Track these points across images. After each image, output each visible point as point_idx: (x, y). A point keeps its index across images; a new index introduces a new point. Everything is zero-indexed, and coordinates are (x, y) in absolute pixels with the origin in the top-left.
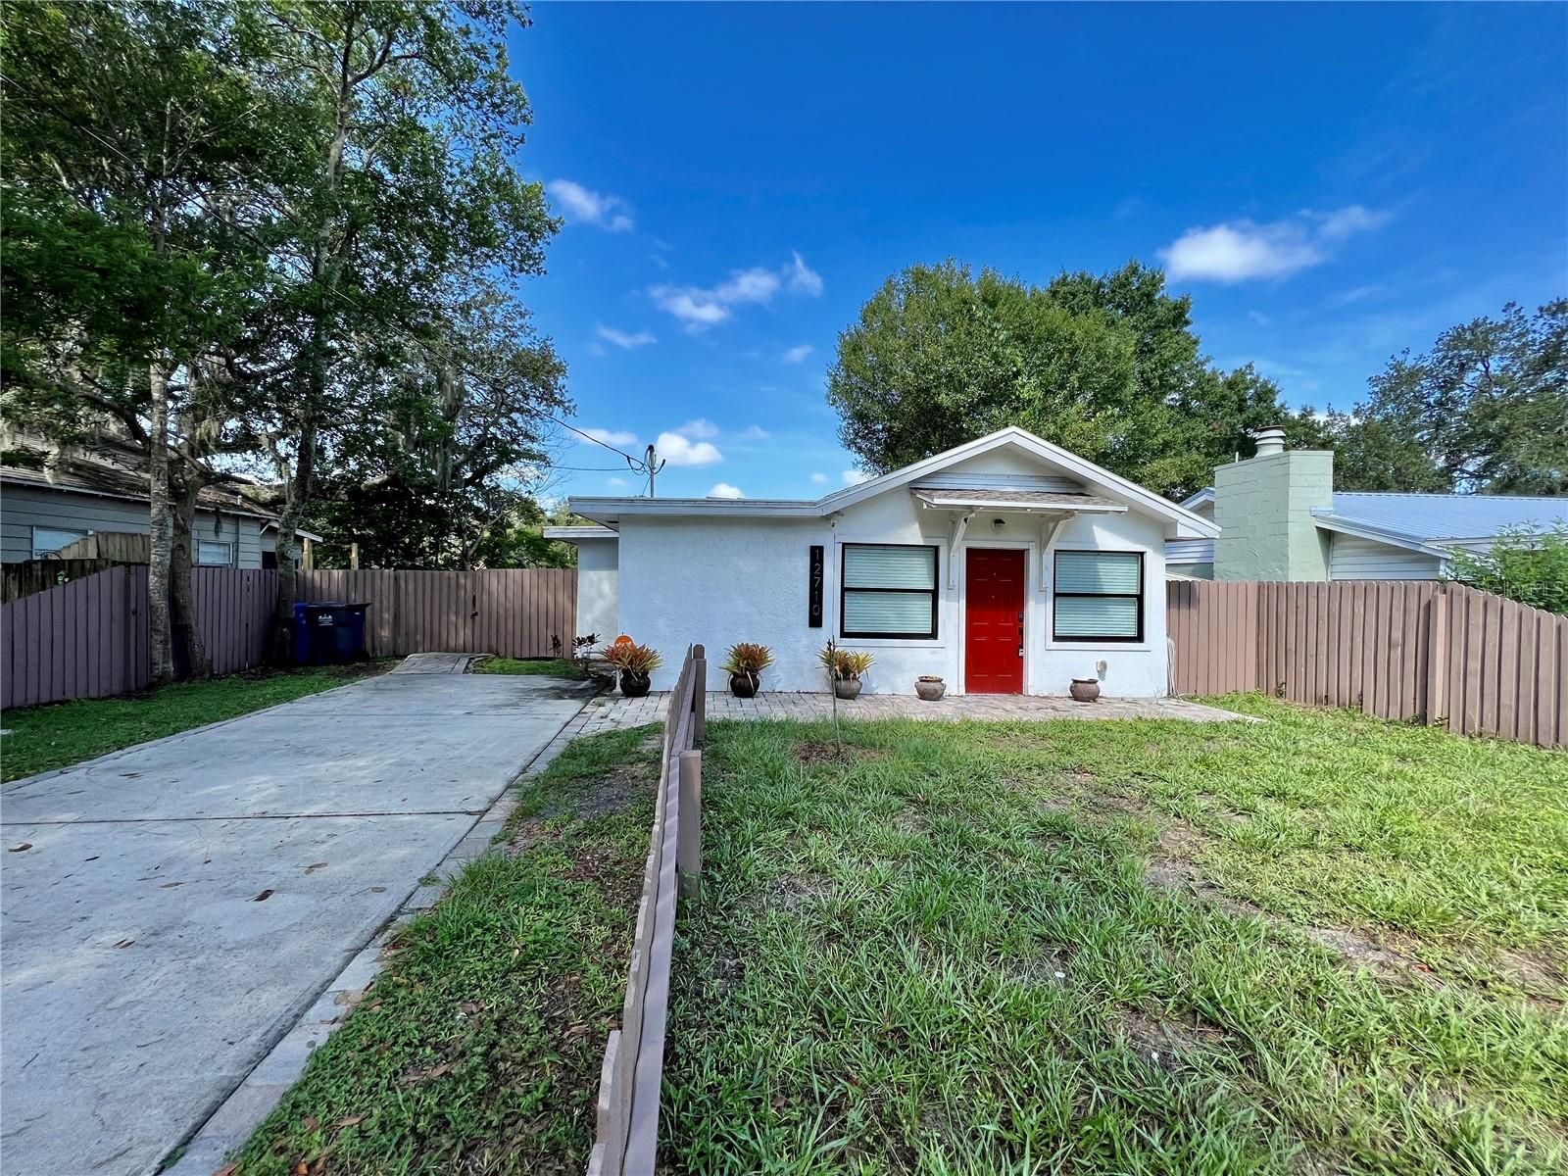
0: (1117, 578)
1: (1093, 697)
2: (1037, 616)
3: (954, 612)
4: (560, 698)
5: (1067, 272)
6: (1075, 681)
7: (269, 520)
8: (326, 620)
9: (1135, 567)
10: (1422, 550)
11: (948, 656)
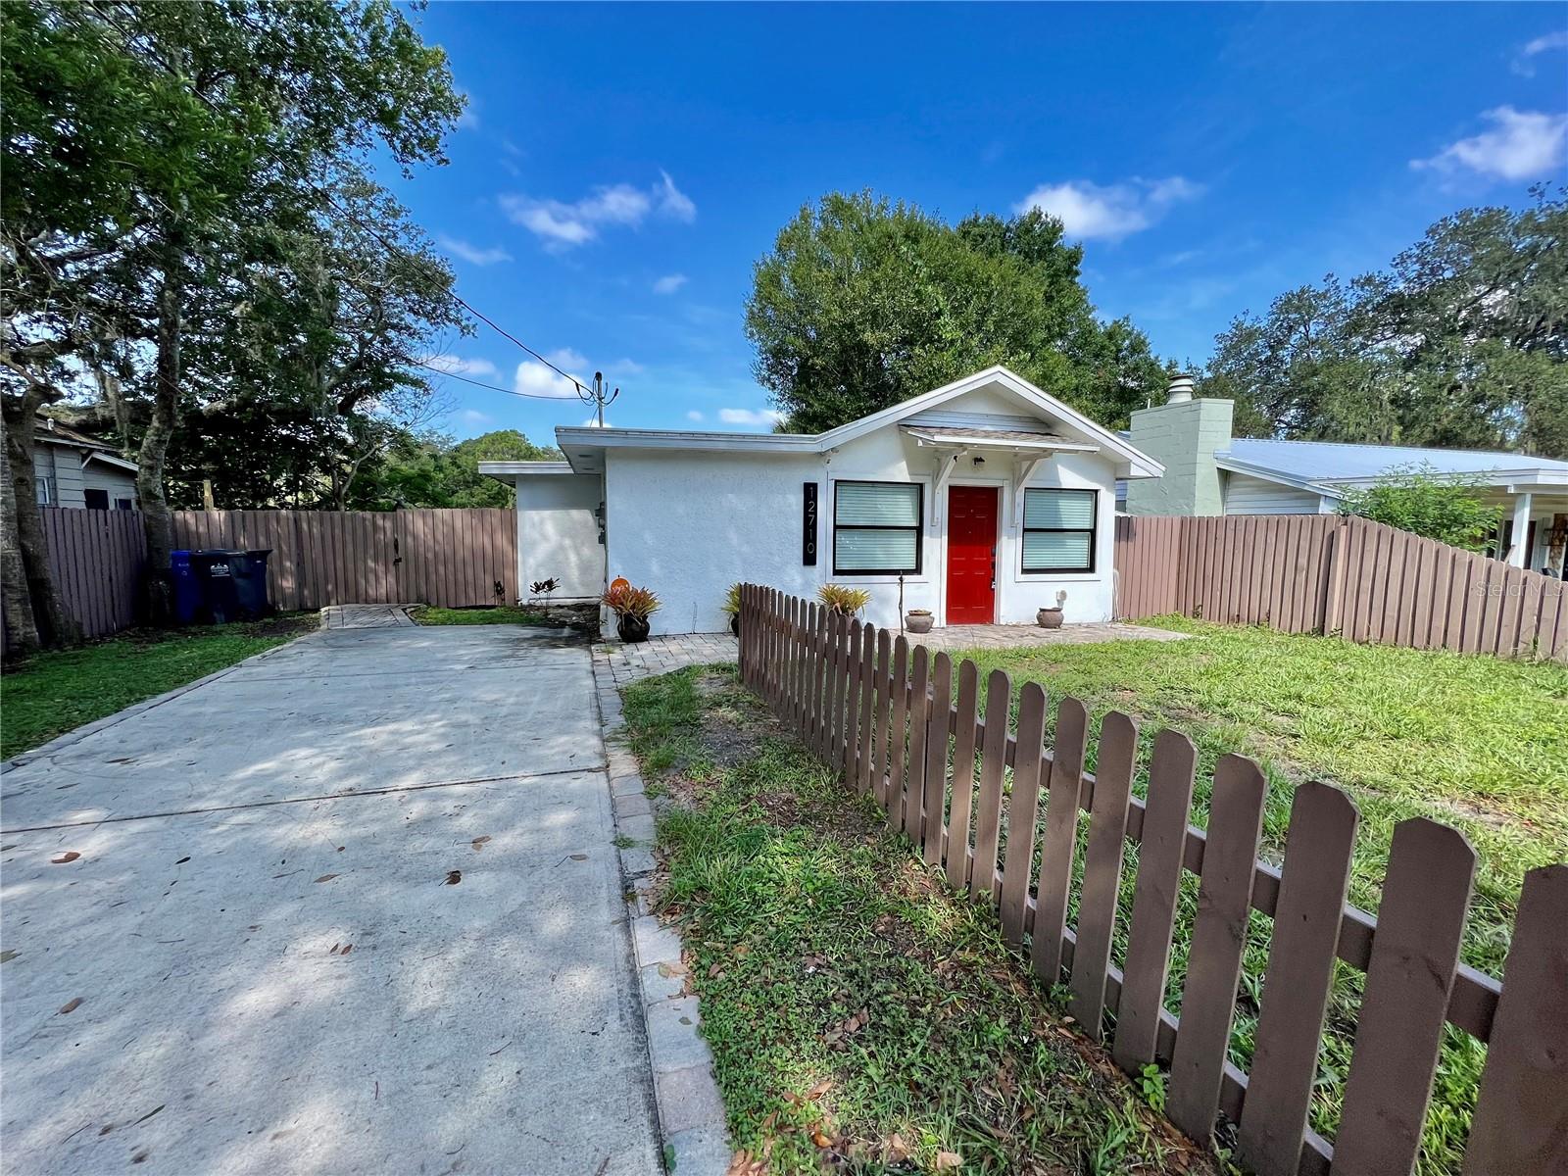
0: (1074, 514)
1: (1057, 625)
2: (1009, 551)
3: (937, 549)
4: (555, 647)
5: (979, 214)
6: (1042, 610)
7: (92, 451)
8: (220, 570)
9: (1089, 504)
10: (1306, 488)
11: (930, 591)
